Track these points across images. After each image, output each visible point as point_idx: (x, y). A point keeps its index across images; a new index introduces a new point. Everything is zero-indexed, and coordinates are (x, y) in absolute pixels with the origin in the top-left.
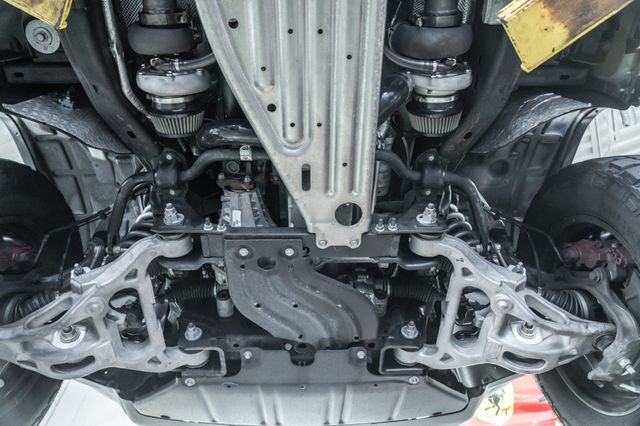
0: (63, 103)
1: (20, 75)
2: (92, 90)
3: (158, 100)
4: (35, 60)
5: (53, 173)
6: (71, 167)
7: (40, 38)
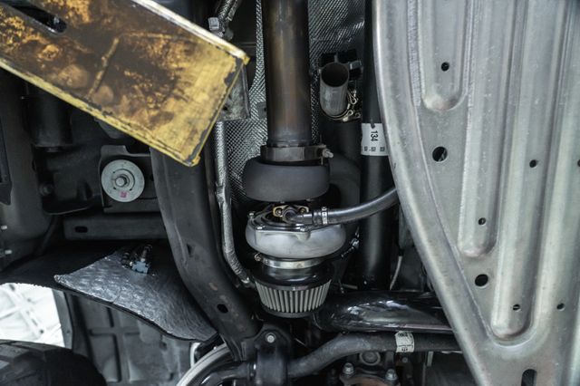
0: (134, 267)
1: (84, 229)
2: (184, 250)
3: (272, 264)
4: (106, 210)
5: (90, 331)
6: (112, 324)
7: (120, 182)
